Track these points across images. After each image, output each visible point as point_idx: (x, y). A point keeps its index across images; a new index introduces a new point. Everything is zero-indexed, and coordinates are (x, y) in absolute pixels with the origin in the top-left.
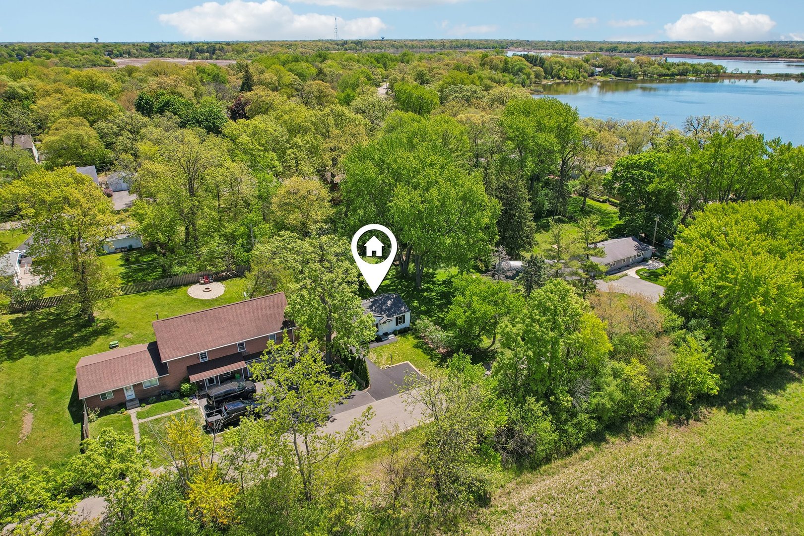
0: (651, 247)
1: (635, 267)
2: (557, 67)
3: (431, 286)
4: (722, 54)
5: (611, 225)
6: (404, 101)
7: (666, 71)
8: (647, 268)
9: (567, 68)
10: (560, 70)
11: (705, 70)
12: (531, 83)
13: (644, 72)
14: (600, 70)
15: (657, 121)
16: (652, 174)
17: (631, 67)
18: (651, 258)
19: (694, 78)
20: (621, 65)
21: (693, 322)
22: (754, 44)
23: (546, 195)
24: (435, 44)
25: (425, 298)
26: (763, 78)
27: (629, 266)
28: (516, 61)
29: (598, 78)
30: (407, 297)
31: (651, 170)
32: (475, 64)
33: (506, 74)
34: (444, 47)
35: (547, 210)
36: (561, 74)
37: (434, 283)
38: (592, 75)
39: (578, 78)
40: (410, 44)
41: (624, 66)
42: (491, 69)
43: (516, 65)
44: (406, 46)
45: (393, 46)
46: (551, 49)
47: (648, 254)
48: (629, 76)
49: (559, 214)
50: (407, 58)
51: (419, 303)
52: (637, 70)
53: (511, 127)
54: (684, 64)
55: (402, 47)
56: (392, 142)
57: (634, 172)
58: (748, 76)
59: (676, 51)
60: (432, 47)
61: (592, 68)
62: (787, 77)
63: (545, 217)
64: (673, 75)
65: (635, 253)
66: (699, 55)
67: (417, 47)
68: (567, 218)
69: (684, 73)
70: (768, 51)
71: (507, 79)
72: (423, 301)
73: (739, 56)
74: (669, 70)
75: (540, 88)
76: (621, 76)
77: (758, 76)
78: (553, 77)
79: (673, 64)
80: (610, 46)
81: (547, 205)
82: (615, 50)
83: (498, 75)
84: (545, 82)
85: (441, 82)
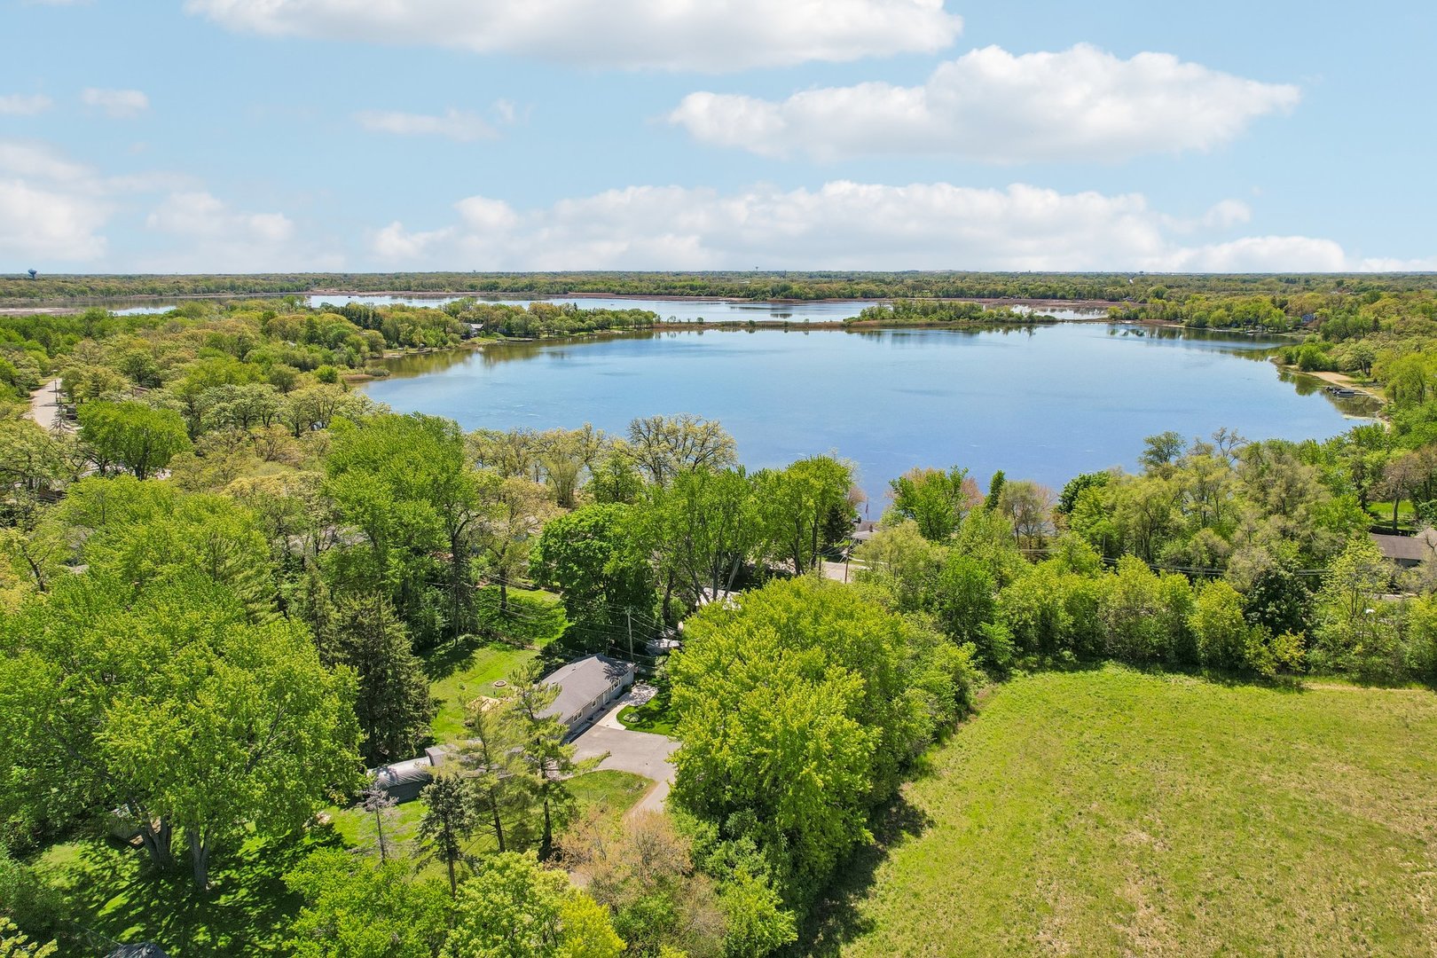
0: (630, 665)
1: (612, 707)
2: (406, 327)
3: (234, 874)
4: (648, 292)
5: (557, 632)
6: (105, 440)
7: (579, 325)
8: (632, 703)
9: (423, 327)
10: (412, 332)
11: (631, 319)
12: (364, 359)
13: (548, 326)
14: (479, 326)
15: (588, 431)
16: (605, 545)
17: (526, 321)
18: (634, 684)
19: (621, 332)
20: (510, 318)
21: (733, 819)
22: (685, 277)
23: (435, 601)
24: (158, 285)
25: (224, 910)
26: (708, 328)
27: (603, 710)
28: (330, 323)
29: (477, 340)
30: (179, 922)
31: (603, 538)
32: (251, 333)
33: (315, 347)
34: (180, 290)
35: (443, 629)
36: (416, 338)
37: (239, 863)
38: (467, 336)
39: (445, 343)
40: (102, 285)
41: (515, 320)
42: (285, 338)
43: (331, 329)
44: (92, 289)
45: (60, 290)
46: (389, 289)
47: (628, 678)
48: (527, 334)
49: (465, 631)
50: (98, 325)
51: (210, 930)
52: (537, 324)
53: (345, 499)
54: (602, 312)
55: (83, 292)
56: (85, 593)
57: (576, 545)
58: (688, 326)
59: (586, 288)
60: (153, 291)
61: (466, 324)
62: (734, 326)
63: (442, 642)
64: (590, 329)
65: (608, 684)
66: (618, 294)
67: (119, 292)
68: (481, 634)
69: (604, 326)
70: (704, 288)
71: (319, 356)
72: (218, 922)
73: (670, 294)
74: (583, 322)
75: (382, 369)
76: (513, 335)
77: (701, 326)
78: (401, 345)
79: (587, 314)
80: (485, 281)
81: (440, 621)
82: (496, 288)
83: (301, 351)
84: (388, 354)
85: (184, 381)
